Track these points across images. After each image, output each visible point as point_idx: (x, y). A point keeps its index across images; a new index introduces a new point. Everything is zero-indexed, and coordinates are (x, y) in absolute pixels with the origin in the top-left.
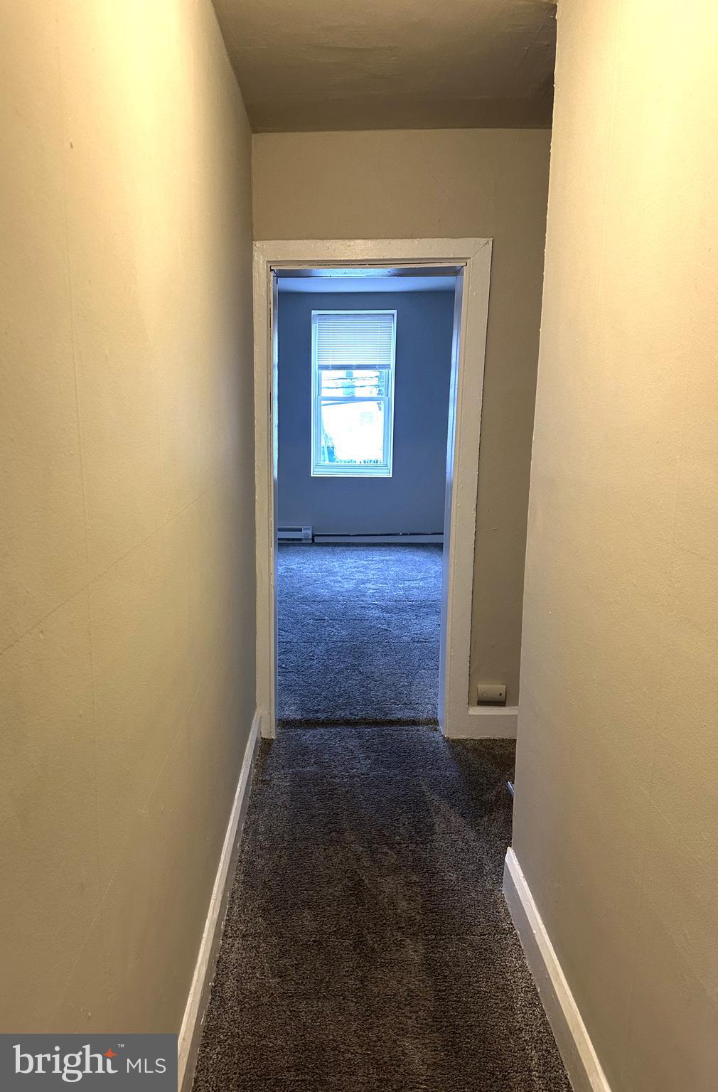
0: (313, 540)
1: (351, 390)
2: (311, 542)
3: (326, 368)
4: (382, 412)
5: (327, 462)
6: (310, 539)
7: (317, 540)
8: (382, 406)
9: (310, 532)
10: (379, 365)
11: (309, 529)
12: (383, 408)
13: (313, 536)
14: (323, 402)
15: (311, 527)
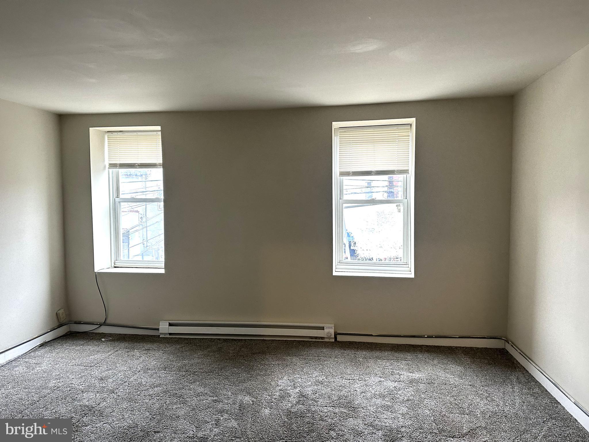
0: (335, 338)
1: (370, 194)
2: (333, 340)
3: (347, 174)
4: (401, 214)
5: (349, 260)
6: (332, 338)
7: (340, 338)
8: (402, 208)
9: (332, 331)
10: (398, 171)
11: (331, 328)
12: (402, 210)
13: (336, 334)
14: (345, 205)
15: (333, 325)
